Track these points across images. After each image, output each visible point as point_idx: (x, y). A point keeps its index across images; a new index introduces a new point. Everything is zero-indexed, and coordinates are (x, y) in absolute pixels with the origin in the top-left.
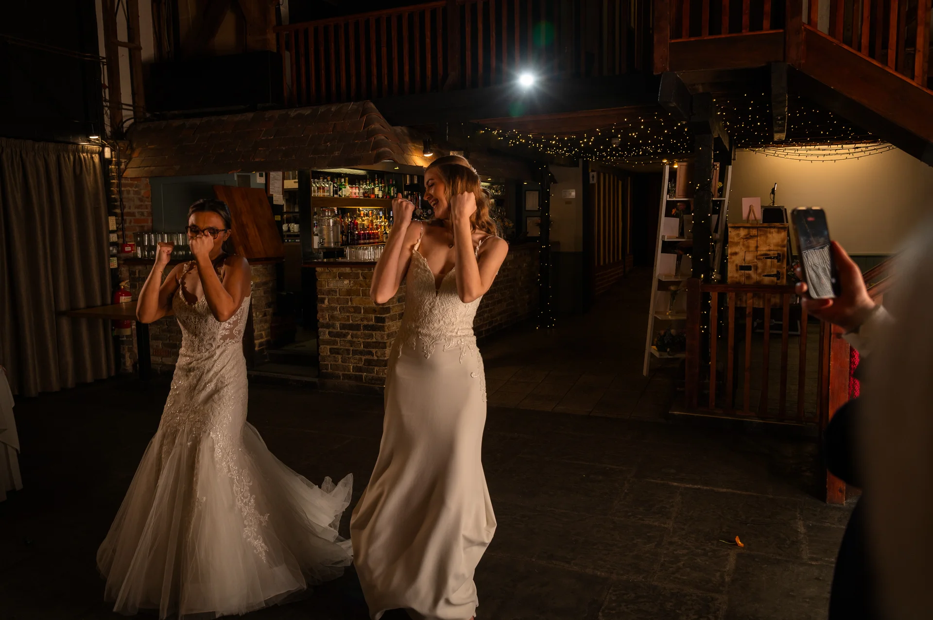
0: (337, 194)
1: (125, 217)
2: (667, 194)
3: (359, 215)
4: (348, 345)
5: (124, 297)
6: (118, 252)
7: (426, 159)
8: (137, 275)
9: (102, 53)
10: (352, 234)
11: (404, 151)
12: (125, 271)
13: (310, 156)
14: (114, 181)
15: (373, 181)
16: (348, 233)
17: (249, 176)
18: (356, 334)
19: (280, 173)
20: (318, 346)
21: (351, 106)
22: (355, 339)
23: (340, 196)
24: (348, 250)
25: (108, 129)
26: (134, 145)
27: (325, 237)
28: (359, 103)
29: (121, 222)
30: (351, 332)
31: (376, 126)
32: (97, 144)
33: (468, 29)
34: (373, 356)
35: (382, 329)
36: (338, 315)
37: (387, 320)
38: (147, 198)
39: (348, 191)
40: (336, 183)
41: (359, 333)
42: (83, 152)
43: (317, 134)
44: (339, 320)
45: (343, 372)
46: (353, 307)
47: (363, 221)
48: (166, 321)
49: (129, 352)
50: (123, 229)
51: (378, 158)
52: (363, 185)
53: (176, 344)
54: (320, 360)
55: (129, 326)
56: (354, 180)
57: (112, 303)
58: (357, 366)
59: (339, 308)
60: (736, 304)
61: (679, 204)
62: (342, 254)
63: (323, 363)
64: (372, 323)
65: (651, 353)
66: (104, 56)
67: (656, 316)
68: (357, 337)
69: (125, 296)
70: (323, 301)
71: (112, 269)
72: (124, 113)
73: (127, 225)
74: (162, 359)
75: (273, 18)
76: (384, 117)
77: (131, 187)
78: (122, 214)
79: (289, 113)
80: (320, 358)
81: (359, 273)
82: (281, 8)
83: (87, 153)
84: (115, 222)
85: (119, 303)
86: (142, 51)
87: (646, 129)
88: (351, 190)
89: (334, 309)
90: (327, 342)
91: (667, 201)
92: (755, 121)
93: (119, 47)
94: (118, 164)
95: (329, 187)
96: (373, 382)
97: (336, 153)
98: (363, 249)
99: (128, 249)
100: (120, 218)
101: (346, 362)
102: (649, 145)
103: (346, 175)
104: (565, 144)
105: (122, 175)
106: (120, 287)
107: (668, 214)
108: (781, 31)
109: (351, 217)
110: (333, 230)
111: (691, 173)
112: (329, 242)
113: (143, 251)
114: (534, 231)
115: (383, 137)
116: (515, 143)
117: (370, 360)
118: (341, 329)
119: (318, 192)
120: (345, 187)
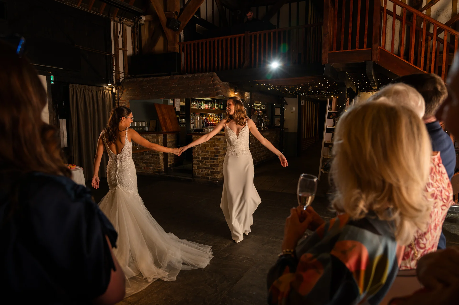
0: (200, 107)
2: (328, 110)
3: (209, 116)
4: (204, 165)
9: (113, 52)
10: (206, 123)
11: (227, 92)
13: (192, 93)
14: (116, 101)
15: (214, 102)
16: (204, 123)
17: (167, 100)
18: (207, 161)
19: (179, 99)
20: (193, 165)
21: (207, 74)
22: (207, 163)
24: (205, 129)
25: (115, 81)
26: (124, 88)
27: (196, 124)
28: (210, 73)
30: (205, 160)
31: (217, 82)
32: (110, 87)
33: (253, 45)
34: (213, 170)
35: (217, 159)
37: (219, 156)
39: (205, 106)
40: (200, 103)
41: (208, 161)
42: (105, 90)
43: (194, 84)
44: (200, 155)
45: (202, 176)
46: (206, 151)
47: (210, 118)
51: (218, 94)
52: (210, 104)
56: (207, 102)
58: (207, 173)
59: (201, 151)
61: (333, 114)
63: (194, 172)
64: (214, 157)
65: (321, 171)
66: (114, 54)
67: (323, 156)
72: (120, 75)
75: (178, 39)
76: (220, 78)
77: (123, 104)
79: (183, 76)
80: (193, 170)
82: (181, 35)
83: (107, 90)
86: (128, 52)
87: (321, 84)
89: (199, 151)
90: (196, 164)
91: (328, 112)
92: (365, 82)
93: (119, 50)
95: (197, 105)
96: (213, 180)
97: (201, 92)
101: (203, 172)
102: (323, 90)
103: (203, 100)
104: (289, 90)
105: (119, 99)
107: (329, 117)
108: (371, 49)
109: (205, 117)
110: (199, 121)
111: (338, 102)
112: (198, 126)
114: (278, 124)
115: (219, 86)
116: (270, 89)
117: (212, 171)
118: (201, 159)
119: (193, 107)
120: (203, 105)
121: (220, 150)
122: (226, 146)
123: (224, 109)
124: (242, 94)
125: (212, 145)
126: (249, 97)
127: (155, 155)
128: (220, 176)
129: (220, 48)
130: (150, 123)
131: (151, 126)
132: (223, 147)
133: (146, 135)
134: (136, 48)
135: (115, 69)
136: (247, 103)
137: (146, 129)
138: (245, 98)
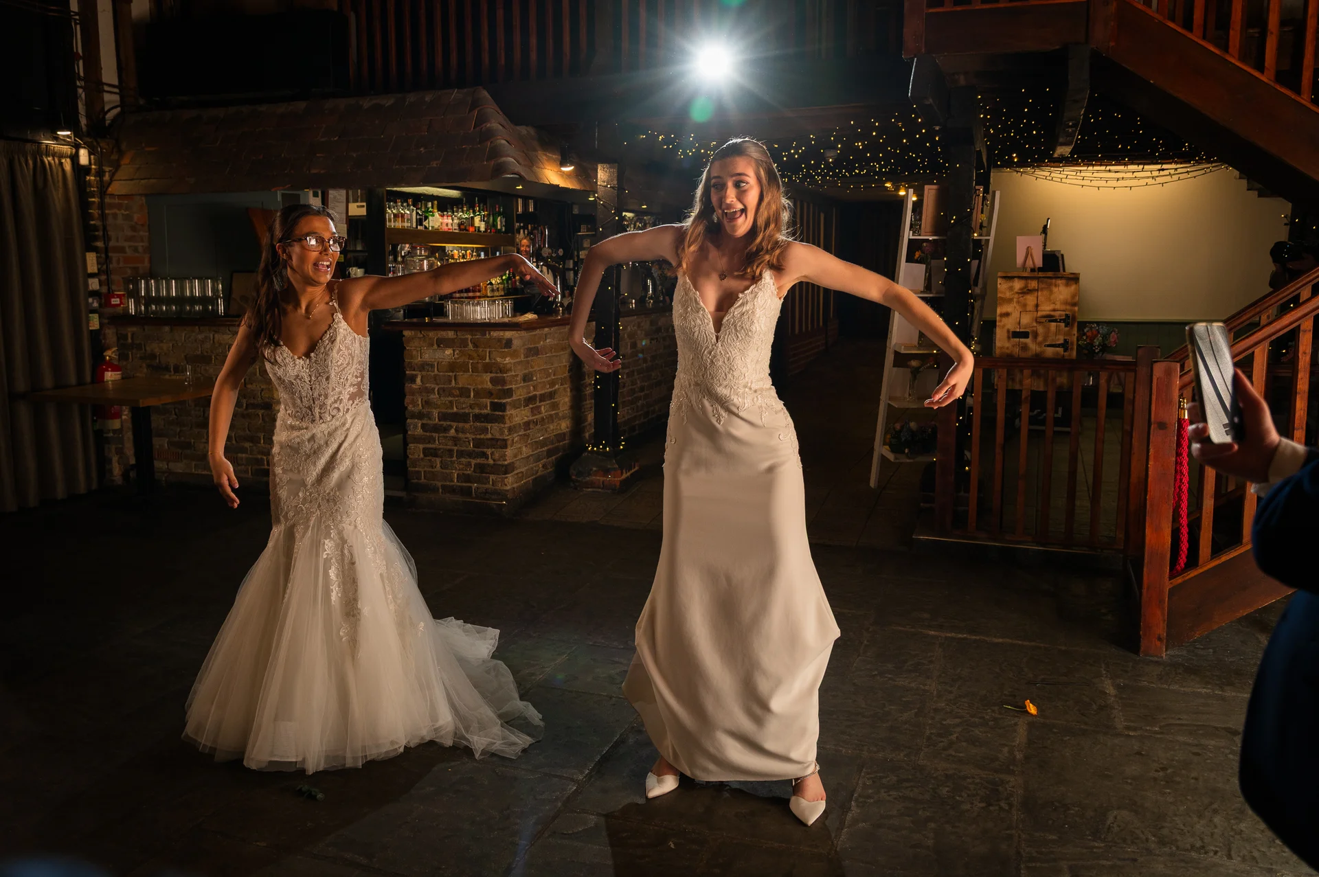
0: (421, 224)
1: (110, 254)
2: (910, 230)
4: (450, 443)
5: (109, 373)
6: (100, 305)
7: (563, 174)
8: (130, 340)
9: (74, 5)
11: (532, 163)
12: (110, 334)
13: (393, 167)
14: (93, 200)
15: (472, 207)
17: (299, 195)
18: (464, 427)
19: (344, 192)
20: (405, 444)
21: (455, 94)
22: (461, 435)
23: (426, 227)
24: (449, 306)
25: (83, 121)
26: (124, 146)
28: (465, 90)
29: (104, 261)
30: (454, 424)
31: (492, 124)
32: (68, 144)
34: (487, 458)
35: (501, 420)
36: (435, 400)
37: (508, 407)
38: (143, 225)
39: (438, 221)
40: (420, 209)
41: (467, 426)
42: (47, 155)
43: (404, 134)
44: (437, 406)
45: (442, 483)
46: (459, 389)
48: (175, 409)
49: (117, 454)
50: (107, 272)
51: (496, 171)
52: (457, 212)
54: (408, 465)
55: (118, 415)
56: (445, 205)
57: (93, 382)
58: (463, 474)
59: (438, 390)
60: (1007, 386)
61: (925, 244)
62: (441, 311)
63: (413, 469)
64: (487, 411)
65: (882, 455)
66: (76, 10)
67: (890, 402)
68: (464, 431)
69: (112, 371)
70: (413, 379)
71: (92, 330)
72: (107, 97)
73: (113, 265)
74: (168, 465)
76: (503, 112)
77: (119, 210)
78: (106, 250)
79: (360, 103)
80: (408, 462)
81: (467, 339)
83: (53, 156)
84: (95, 261)
85: (103, 382)
86: (133, 5)
87: (879, 136)
88: (440, 220)
89: (432, 391)
90: (418, 440)
91: (909, 239)
94: (100, 173)
95: (411, 215)
96: (487, 496)
98: (473, 304)
99: (115, 301)
100: (103, 256)
101: (447, 468)
103: (431, 198)
105: (105, 192)
106: (105, 357)
107: (909, 260)
111: (943, 201)
113: (137, 304)
117: (483, 464)
118: (439, 420)
119: (394, 222)
120: (433, 216)
121: (511, 383)
122: (531, 370)
123: (506, 232)
124: (585, 174)
125: (480, 366)
126: (615, 182)
127: (255, 406)
128: (512, 484)
130: (233, 285)
131: (235, 295)
132: (520, 372)
133: (216, 332)
135: (82, 74)
136: (606, 204)
137: (215, 308)
138: (600, 185)
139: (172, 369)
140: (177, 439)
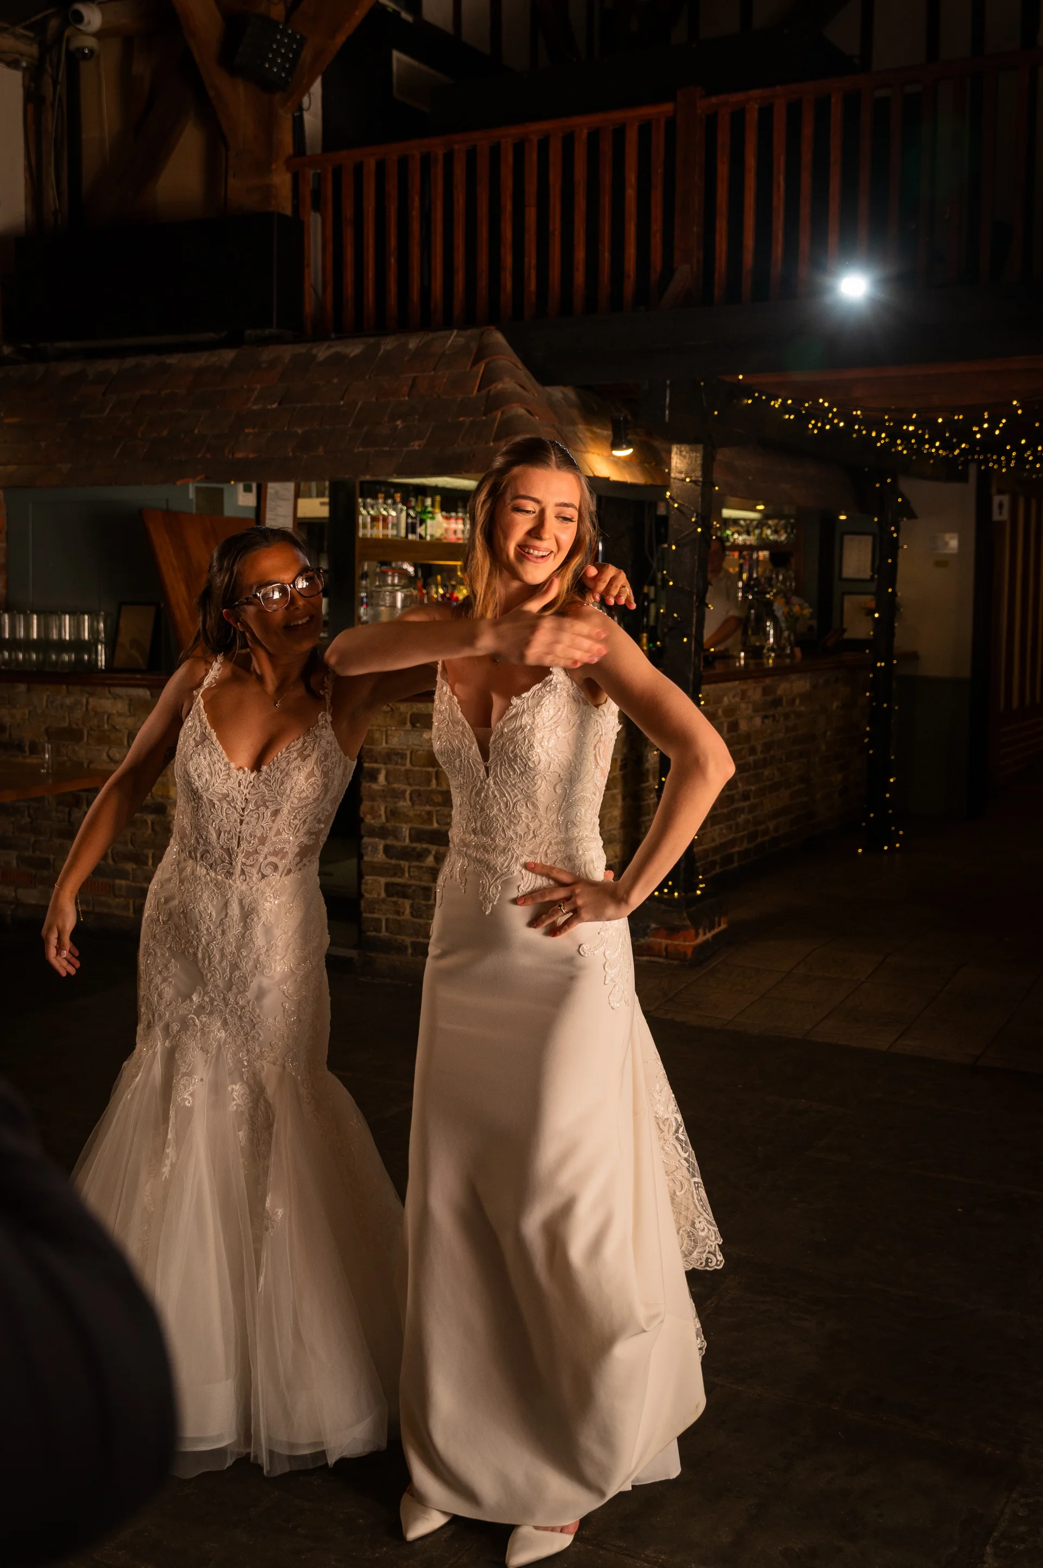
0: (414, 532)
4: (426, 876)
7: (617, 462)
13: (356, 450)
17: (221, 489)
19: (291, 486)
20: (360, 876)
21: (454, 338)
23: (421, 537)
28: (469, 332)
30: (433, 849)
31: (506, 385)
33: (723, 170)
36: (406, 810)
39: (441, 524)
40: (413, 508)
43: (374, 399)
44: (407, 819)
45: (413, 939)
53: (48, 860)
54: (362, 909)
56: (453, 502)
59: (411, 795)
63: (370, 915)
70: (373, 776)
74: (16, 891)
75: (287, 138)
76: (526, 364)
80: (363, 904)
82: (305, 115)
88: (445, 525)
89: (400, 795)
90: (379, 870)
95: (398, 517)
97: (416, 445)
101: (420, 917)
103: (435, 490)
104: (935, 433)
109: (444, 586)
115: (521, 411)
116: (822, 429)
118: (411, 841)
119: (372, 528)
120: (433, 518)
124: (651, 460)
126: (699, 473)
129: (531, 188)
130: (122, 624)
131: (123, 639)
133: (91, 694)
134: (51, 193)
136: (684, 509)
137: (94, 656)
138: (675, 478)
139: (27, 749)
140: (28, 853)
